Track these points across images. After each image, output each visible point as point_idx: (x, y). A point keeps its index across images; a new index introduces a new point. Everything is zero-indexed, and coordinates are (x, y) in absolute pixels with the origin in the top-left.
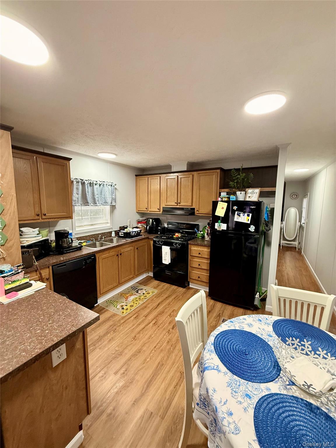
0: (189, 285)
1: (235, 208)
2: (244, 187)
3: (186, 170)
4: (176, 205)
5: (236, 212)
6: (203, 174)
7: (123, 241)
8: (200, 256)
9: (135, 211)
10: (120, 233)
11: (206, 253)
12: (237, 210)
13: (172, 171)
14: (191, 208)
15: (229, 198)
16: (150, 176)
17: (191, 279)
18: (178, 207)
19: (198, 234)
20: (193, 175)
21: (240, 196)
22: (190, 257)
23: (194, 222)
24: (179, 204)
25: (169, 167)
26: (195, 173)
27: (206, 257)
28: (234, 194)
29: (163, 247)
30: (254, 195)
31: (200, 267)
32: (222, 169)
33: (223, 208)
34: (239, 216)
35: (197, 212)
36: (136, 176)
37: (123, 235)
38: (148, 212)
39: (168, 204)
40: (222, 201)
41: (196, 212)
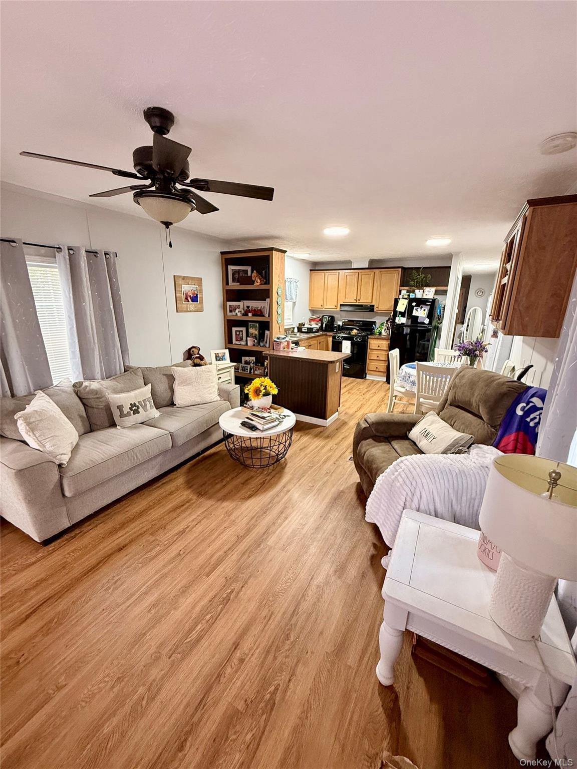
0: (366, 377)
1: (414, 304)
2: (422, 285)
3: (367, 267)
4: (355, 301)
5: (415, 308)
6: (386, 272)
7: (306, 336)
8: (379, 348)
9: (308, 308)
10: (303, 329)
11: (385, 346)
12: (416, 306)
13: (353, 267)
14: (371, 305)
15: (409, 295)
16: (327, 271)
17: (368, 370)
18: (357, 304)
19: (375, 331)
20: (375, 273)
21: (419, 294)
22: (369, 350)
23: (371, 319)
24: (358, 301)
25: (350, 262)
26: (377, 271)
27: (385, 349)
28: (414, 292)
29: (343, 341)
30: (430, 293)
31: (378, 359)
32: (403, 268)
33: (403, 304)
34: (417, 310)
35: (377, 309)
36: (311, 270)
37: (306, 331)
38: (323, 309)
39: (347, 300)
40: (403, 298)
41: (375, 309)
